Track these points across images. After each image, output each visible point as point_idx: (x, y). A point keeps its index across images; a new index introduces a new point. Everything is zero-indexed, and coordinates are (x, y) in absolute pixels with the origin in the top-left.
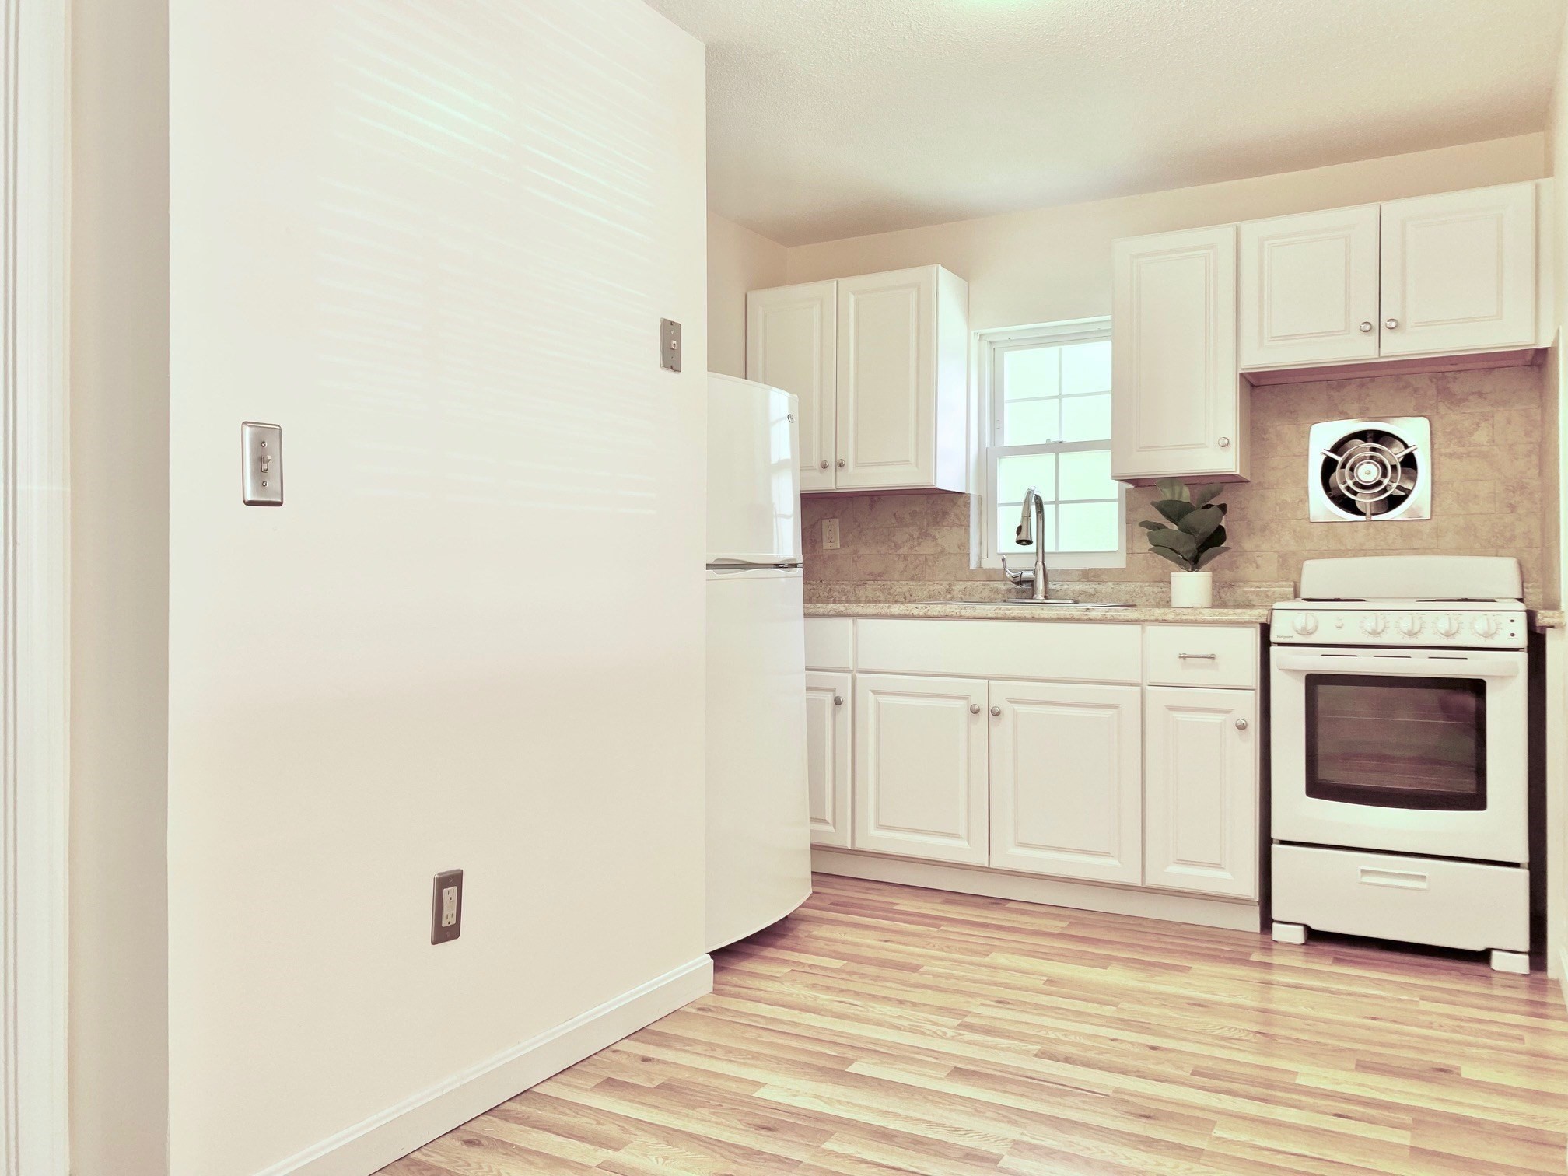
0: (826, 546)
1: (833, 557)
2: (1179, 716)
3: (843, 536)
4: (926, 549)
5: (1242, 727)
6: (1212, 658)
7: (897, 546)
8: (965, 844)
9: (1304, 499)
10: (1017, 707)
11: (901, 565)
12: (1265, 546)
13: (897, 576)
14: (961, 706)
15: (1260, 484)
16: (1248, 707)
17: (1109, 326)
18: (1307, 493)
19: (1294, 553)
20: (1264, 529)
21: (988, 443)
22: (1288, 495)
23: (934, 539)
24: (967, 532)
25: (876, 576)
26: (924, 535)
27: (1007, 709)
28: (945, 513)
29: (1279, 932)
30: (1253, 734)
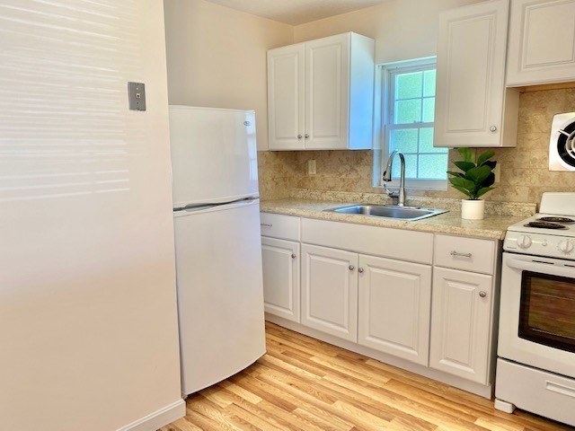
0: (310, 173)
1: (313, 178)
2: (452, 284)
3: (317, 168)
4: (353, 176)
5: (482, 296)
6: (470, 255)
7: (341, 174)
8: (347, 331)
9: (547, 158)
10: (371, 269)
11: (342, 184)
12: (523, 183)
13: (340, 189)
14: (346, 265)
15: (522, 149)
16: (487, 285)
17: (435, 61)
18: (548, 154)
19: (538, 188)
20: (522, 173)
21: (385, 122)
22: (537, 155)
23: (357, 171)
24: (372, 169)
25: (331, 189)
26: (352, 169)
27: (367, 269)
28: (362, 159)
29: (498, 405)
30: (489, 299)
